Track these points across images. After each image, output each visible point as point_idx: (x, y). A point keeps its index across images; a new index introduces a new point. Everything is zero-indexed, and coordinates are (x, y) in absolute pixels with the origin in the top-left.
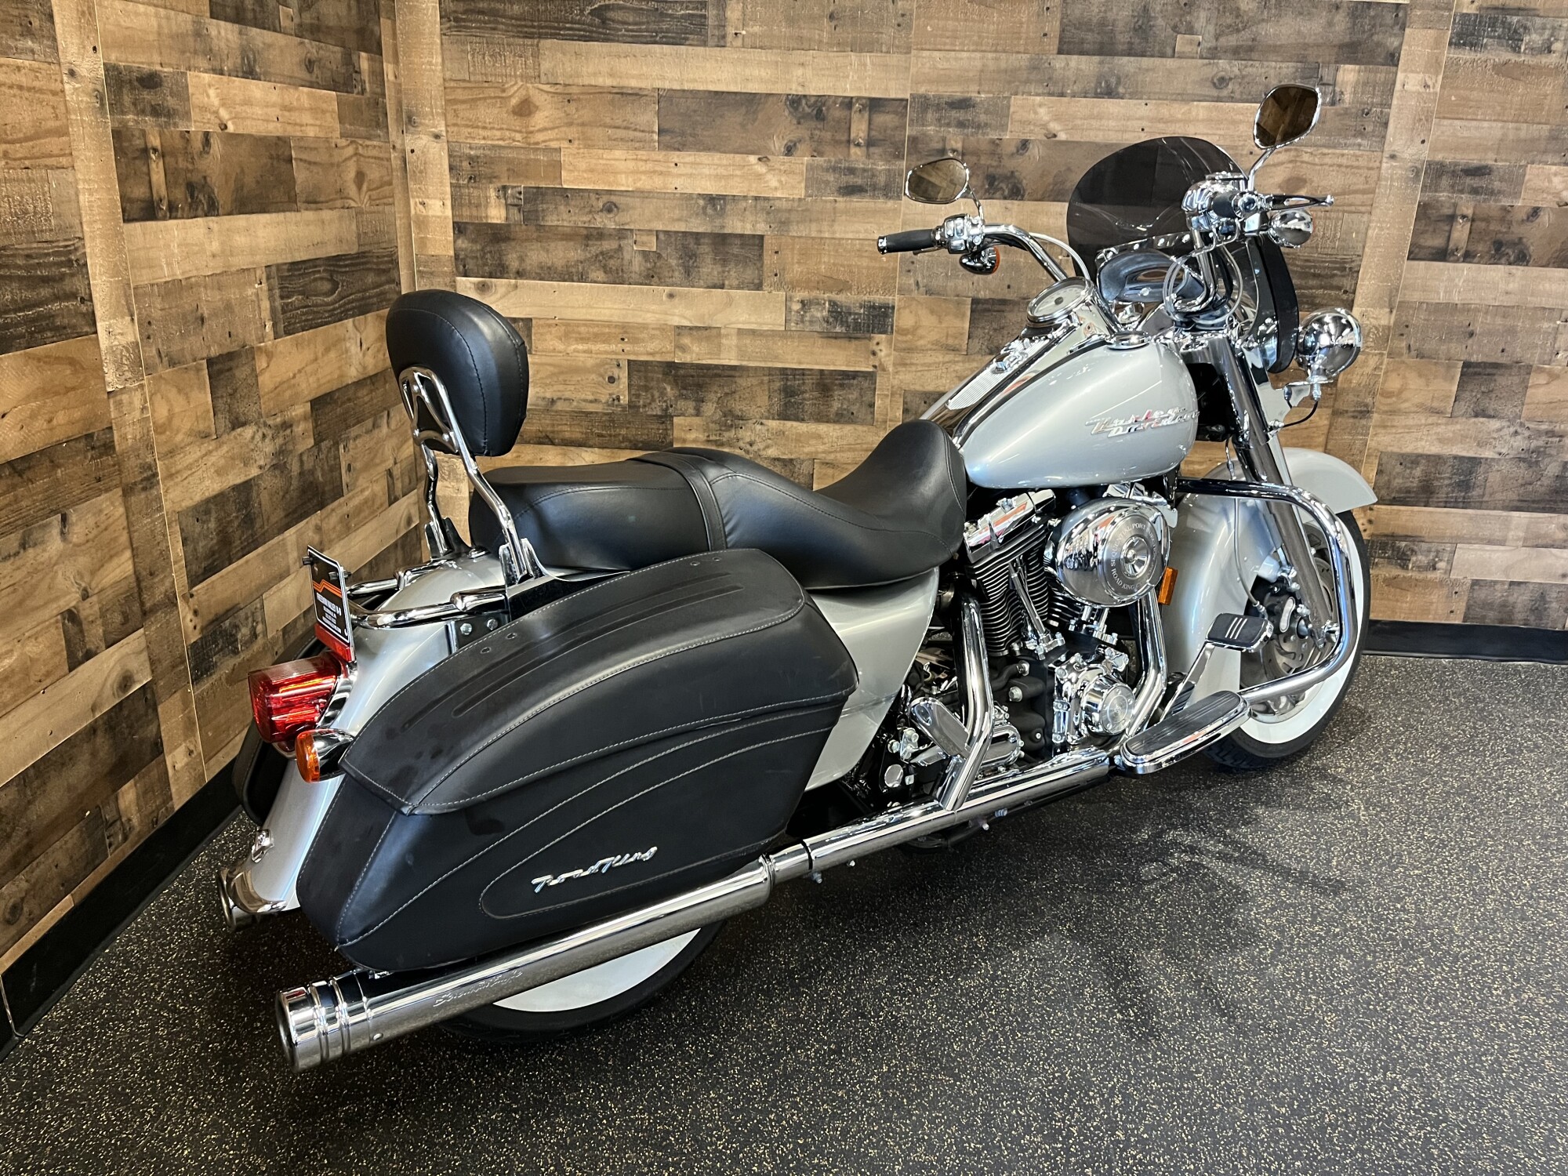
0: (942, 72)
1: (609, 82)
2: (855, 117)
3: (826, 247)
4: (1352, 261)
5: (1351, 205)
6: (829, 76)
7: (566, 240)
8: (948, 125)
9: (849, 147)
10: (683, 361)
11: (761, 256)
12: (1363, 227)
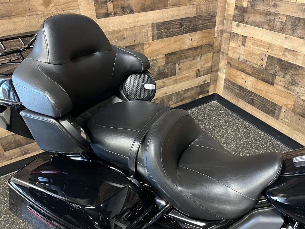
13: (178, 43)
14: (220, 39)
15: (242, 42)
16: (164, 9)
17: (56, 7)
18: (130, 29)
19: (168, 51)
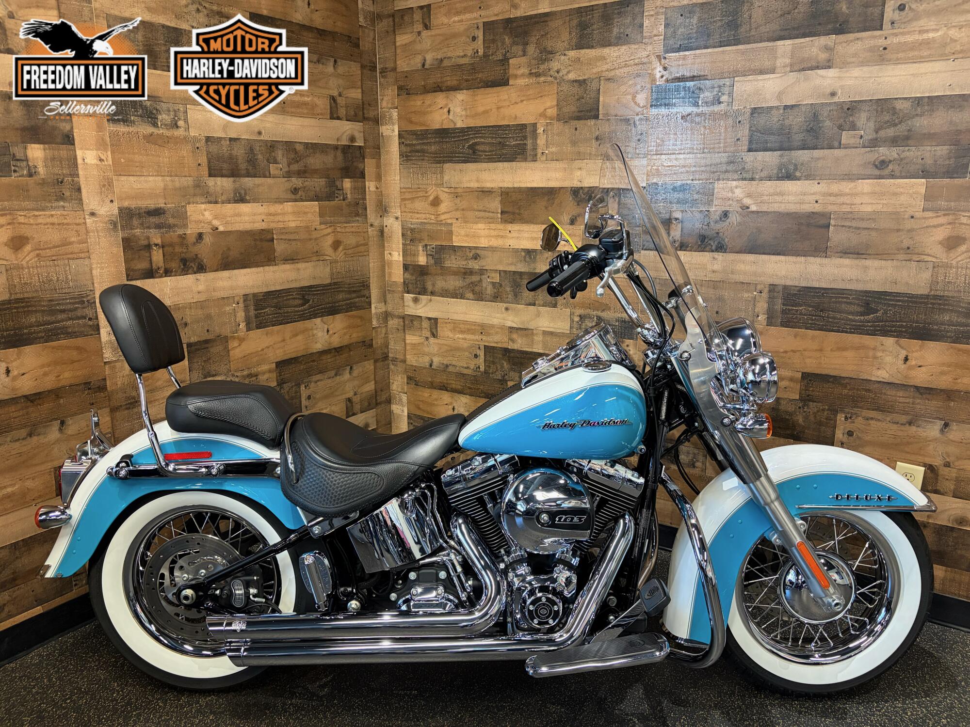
13: (300, 337)
14: (384, 331)
15: (431, 331)
16: (267, 267)
17: (38, 252)
18: (199, 304)
19: (280, 354)
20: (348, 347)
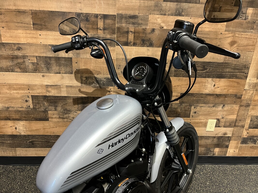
0: (126, 6)
1: (14, 8)
2: (99, 20)
3: (92, 61)
4: (248, 65)
5: (249, 49)
6: (89, 7)
7: (6, 59)
8: (129, 24)
9: (98, 30)
10: (49, 95)
11: (71, 64)
12: (251, 56)
20: (225, 96)
